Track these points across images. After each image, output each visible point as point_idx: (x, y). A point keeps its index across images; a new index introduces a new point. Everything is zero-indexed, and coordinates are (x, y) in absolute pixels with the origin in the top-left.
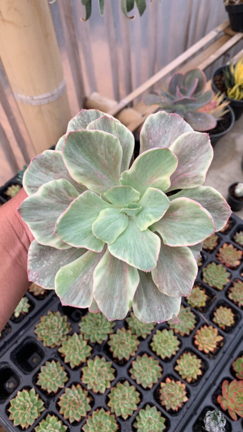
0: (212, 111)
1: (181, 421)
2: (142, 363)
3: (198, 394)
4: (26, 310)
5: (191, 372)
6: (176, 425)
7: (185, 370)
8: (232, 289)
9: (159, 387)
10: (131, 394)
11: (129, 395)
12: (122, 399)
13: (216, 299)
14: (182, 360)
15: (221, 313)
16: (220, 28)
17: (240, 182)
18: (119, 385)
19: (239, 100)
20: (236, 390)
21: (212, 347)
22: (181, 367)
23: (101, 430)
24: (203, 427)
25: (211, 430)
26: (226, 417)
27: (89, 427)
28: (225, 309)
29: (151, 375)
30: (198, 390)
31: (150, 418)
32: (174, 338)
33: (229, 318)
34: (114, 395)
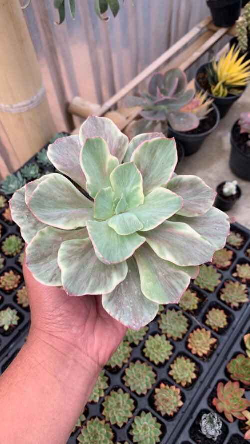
0: (196, 110)
1: (177, 425)
2: (135, 370)
3: (193, 397)
4: (15, 322)
5: (186, 376)
6: (172, 430)
7: (179, 374)
8: (224, 290)
9: (154, 392)
10: (125, 401)
11: (123, 402)
12: (116, 407)
13: (208, 300)
14: (175, 364)
15: (213, 315)
16: (202, 25)
17: (229, 181)
18: (113, 392)
19: (224, 98)
20: (232, 391)
21: (205, 350)
22: (176, 371)
23: (97, 439)
24: (199, 430)
25: (208, 433)
26: (222, 419)
27: (84, 437)
28: (218, 310)
29: (145, 380)
30: (193, 394)
31: (146, 425)
32: (167, 343)
33: (223, 320)
34: (108, 402)
